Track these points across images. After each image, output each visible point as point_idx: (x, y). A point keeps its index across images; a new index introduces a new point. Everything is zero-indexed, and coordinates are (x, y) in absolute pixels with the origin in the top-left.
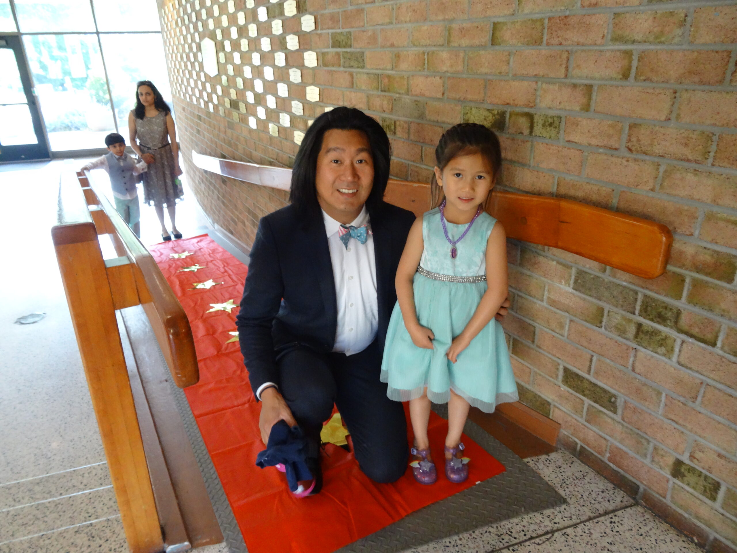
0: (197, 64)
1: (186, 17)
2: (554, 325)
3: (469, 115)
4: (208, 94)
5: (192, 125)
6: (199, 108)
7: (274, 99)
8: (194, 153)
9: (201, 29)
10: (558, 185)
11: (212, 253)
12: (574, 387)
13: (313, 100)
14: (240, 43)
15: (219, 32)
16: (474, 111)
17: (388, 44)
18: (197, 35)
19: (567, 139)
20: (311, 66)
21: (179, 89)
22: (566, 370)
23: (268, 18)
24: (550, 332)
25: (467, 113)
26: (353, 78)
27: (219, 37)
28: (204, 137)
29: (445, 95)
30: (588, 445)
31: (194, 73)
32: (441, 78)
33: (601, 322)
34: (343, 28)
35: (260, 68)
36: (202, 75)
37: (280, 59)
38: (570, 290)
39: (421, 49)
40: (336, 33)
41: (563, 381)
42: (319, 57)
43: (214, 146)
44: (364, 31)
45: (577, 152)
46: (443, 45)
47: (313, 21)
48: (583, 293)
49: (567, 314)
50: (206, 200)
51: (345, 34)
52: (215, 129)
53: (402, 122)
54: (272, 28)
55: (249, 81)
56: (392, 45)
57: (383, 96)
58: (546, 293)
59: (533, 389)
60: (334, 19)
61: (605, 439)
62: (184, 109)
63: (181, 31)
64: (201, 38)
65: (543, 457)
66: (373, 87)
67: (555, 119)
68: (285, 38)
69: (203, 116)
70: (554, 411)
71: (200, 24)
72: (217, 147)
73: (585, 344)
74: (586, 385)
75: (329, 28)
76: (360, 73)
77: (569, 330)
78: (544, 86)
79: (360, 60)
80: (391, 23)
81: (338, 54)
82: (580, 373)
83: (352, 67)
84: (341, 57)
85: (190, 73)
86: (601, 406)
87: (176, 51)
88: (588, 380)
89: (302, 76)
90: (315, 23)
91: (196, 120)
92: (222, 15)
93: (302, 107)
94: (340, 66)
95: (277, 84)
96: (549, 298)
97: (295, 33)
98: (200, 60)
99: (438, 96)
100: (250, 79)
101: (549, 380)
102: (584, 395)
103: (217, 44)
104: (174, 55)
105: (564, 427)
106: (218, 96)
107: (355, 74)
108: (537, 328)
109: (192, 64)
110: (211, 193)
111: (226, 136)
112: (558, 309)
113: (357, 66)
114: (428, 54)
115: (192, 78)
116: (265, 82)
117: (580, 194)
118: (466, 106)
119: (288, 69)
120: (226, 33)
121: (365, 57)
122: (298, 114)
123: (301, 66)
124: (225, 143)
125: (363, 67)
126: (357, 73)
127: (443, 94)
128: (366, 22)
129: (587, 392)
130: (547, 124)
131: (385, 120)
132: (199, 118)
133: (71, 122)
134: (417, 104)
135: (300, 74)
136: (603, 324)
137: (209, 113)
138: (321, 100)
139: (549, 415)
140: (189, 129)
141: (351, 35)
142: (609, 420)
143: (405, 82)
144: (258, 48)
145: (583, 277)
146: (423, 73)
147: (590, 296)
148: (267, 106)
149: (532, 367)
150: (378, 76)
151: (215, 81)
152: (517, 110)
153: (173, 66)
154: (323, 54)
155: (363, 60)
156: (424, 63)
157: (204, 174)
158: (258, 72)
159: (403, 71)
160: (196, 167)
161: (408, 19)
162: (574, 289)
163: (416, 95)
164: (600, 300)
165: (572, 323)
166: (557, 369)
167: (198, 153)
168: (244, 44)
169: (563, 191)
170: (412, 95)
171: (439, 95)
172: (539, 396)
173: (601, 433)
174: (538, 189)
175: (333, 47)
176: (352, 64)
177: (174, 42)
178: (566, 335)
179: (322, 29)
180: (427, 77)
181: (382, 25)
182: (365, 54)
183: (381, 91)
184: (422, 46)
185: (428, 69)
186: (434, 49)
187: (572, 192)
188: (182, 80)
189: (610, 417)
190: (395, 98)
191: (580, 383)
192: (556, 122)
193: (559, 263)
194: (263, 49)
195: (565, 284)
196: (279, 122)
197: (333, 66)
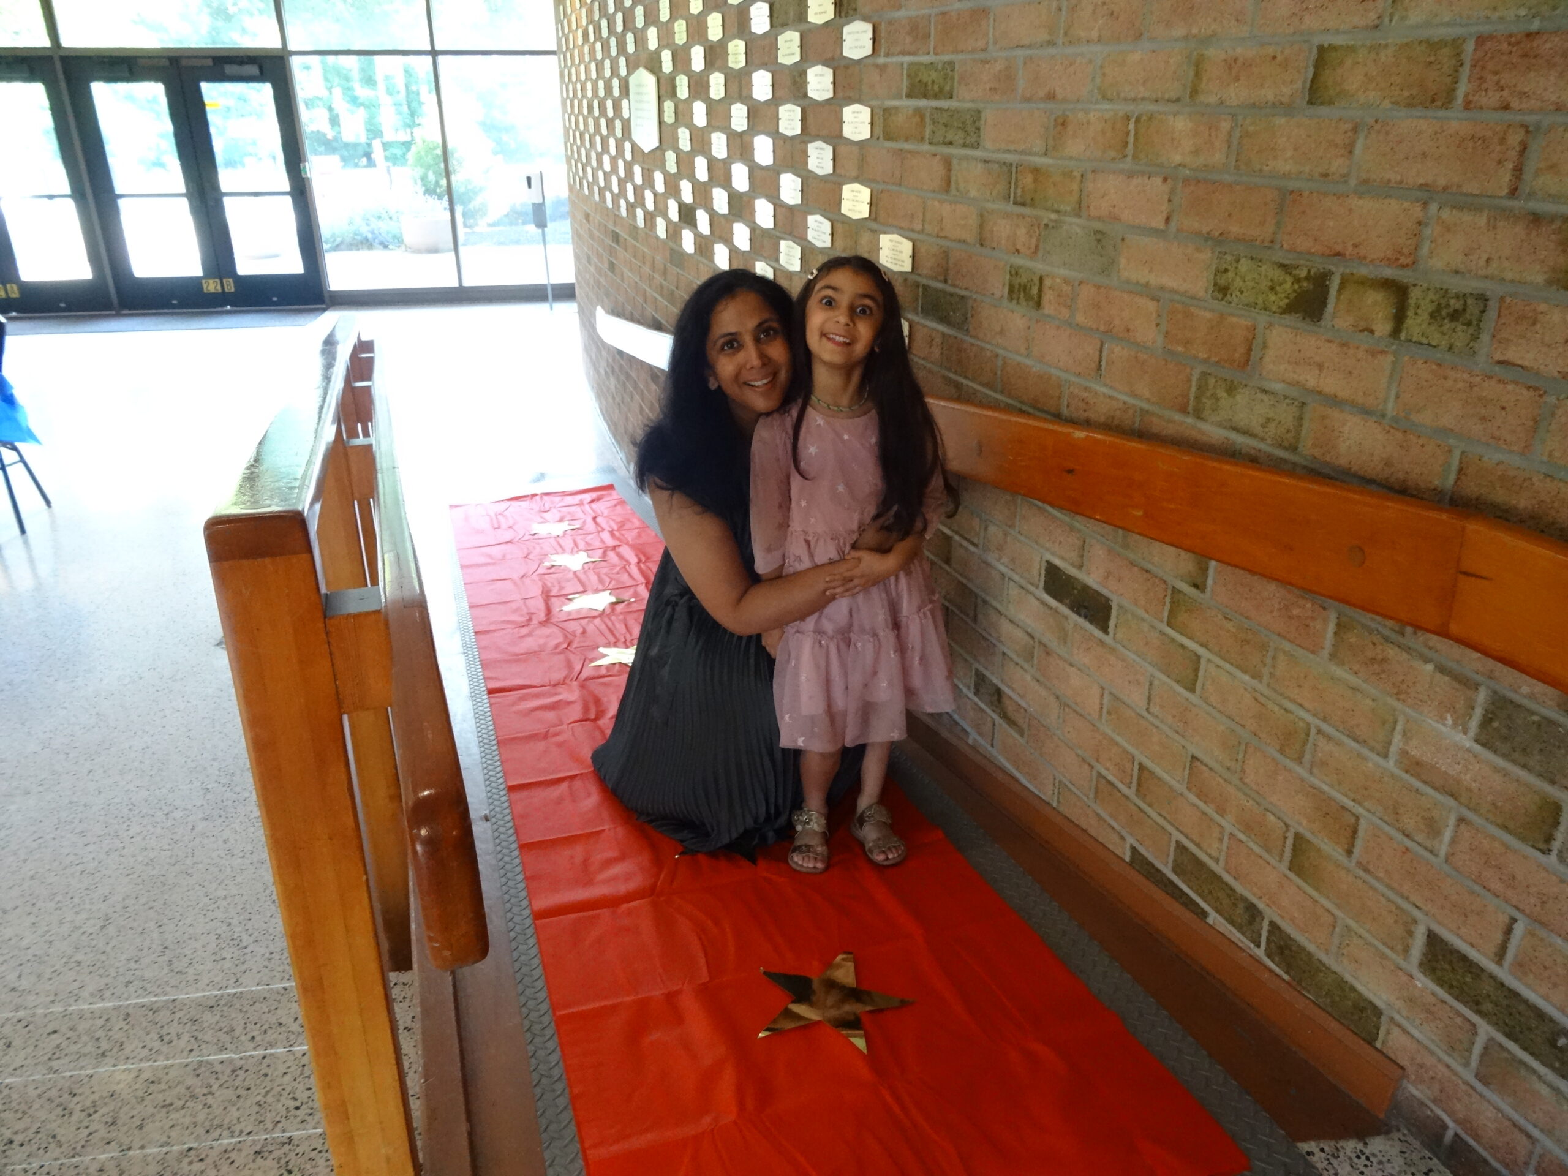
0: (618, 124)
1: (604, 23)
2: (1410, 822)
3: (1230, 275)
4: (636, 188)
5: (601, 250)
6: (617, 217)
7: (771, 207)
8: (600, 312)
9: (631, 49)
10: (1460, 470)
11: (618, 530)
12: (1451, 986)
13: (855, 216)
14: (708, 82)
15: (666, 56)
16: (1244, 265)
17: (1042, 93)
18: (622, 61)
19: (1498, 356)
20: (856, 138)
21: (581, 174)
22: (1433, 939)
23: (772, 26)
24: (1399, 837)
25: (1226, 271)
26: (949, 170)
27: (667, 67)
28: (622, 280)
29: (1173, 224)
30: (1477, 1137)
31: (612, 142)
32: (1165, 180)
33: (1549, 839)
34: (936, 54)
35: (746, 138)
36: (628, 146)
37: (790, 119)
38: (1467, 742)
39: (1122, 108)
40: (919, 64)
41: (1421, 965)
42: (876, 118)
43: (640, 299)
44: (985, 62)
45: (1525, 392)
46: (1178, 100)
47: (870, 35)
48: (1505, 756)
49: (1452, 802)
50: (617, 411)
51: (940, 66)
52: (644, 263)
53: (1058, 280)
54: (777, 49)
55: (721, 164)
56: (1051, 97)
57: (1018, 216)
58: (1397, 740)
59: (1335, 967)
60: (917, 31)
61: (1529, 1136)
62: (587, 217)
63: (592, 52)
64: (631, 67)
65: (1351, 1146)
66: (994, 194)
67: (1470, 301)
68: (806, 73)
69: (623, 234)
70: (1388, 1033)
71: (630, 38)
72: (646, 302)
73: (1496, 886)
74: (1487, 987)
75: (904, 53)
76: (967, 158)
77: (1453, 841)
78: (1446, 214)
79: (971, 130)
80: (1051, 43)
81: (919, 112)
82: (1473, 954)
83: (951, 143)
84: (928, 120)
85: (604, 142)
86: (1525, 1049)
87: (580, 95)
88: (1492, 977)
89: (834, 160)
90: (874, 40)
91: (609, 242)
92: (676, 20)
93: (829, 231)
94: (922, 139)
95: (779, 174)
96: (1404, 753)
97: (826, 64)
98: (626, 115)
99: (1154, 225)
100: (723, 160)
101: (1383, 956)
102: (1479, 1012)
103: (661, 81)
104: (576, 102)
105: (1413, 1077)
106: (655, 195)
107: (955, 162)
108: (1362, 821)
109: (610, 123)
110: (627, 399)
111: (665, 280)
112: (1425, 782)
113: (961, 141)
114: (1138, 120)
115: (608, 152)
116: (755, 170)
117: (1523, 502)
118: (1225, 253)
119: (806, 143)
120: (681, 58)
121: (982, 122)
122: (819, 244)
123: (835, 138)
124: (662, 295)
125: (976, 146)
126: (961, 159)
127: (1168, 220)
128: (991, 41)
129: (1488, 1006)
130: (1444, 313)
131: (1017, 273)
132: (616, 237)
133: (373, 233)
134: (1099, 241)
135: (831, 156)
136: (1556, 845)
137: (636, 228)
138: (873, 216)
139: (1376, 1039)
140: (594, 259)
141: (953, 70)
142: (1545, 1091)
143: (1075, 186)
144: (744, 93)
145: (1509, 717)
146: (1121, 166)
147: (1524, 766)
148: (755, 222)
149: (1337, 913)
150: (1010, 171)
151: (651, 161)
152: (1364, 271)
153: (573, 126)
154: (886, 111)
155: (978, 129)
156: (1127, 143)
157: (618, 357)
158: (741, 146)
159: (1071, 158)
160: (602, 342)
161: (1095, 34)
162: (1476, 741)
163: (1099, 219)
164: (1553, 782)
165: (1463, 826)
166: (1410, 933)
167: (608, 312)
168: (717, 85)
169: (1471, 488)
170: (1090, 218)
171: (1158, 223)
172: (1353, 989)
173: (1516, 1116)
174: (1401, 475)
175: (909, 96)
176: (950, 137)
177: (577, 74)
178: (1443, 850)
179: (887, 55)
180: (1130, 175)
181: (1030, 46)
182: (983, 115)
183: (1015, 203)
184: (1125, 100)
185: (1135, 157)
186: (1152, 107)
187: (1500, 496)
188: (588, 156)
189: (1549, 1085)
190: (1045, 221)
191: (1468, 979)
192: (1473, 308)
193: (1441, 669)
194: (754, 96)
195: (1455, 725)
196: (777, 260)
197: (907, 140)
